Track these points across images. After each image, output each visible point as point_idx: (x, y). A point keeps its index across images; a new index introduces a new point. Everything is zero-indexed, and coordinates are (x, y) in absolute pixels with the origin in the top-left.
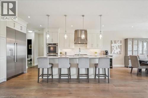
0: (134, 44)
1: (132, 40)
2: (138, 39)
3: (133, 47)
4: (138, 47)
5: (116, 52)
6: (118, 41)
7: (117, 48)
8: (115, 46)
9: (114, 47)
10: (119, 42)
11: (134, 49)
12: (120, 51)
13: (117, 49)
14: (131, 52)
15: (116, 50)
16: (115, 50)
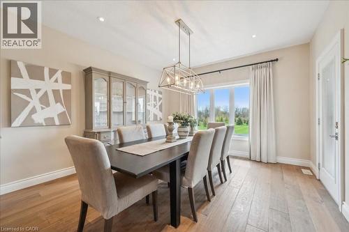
0: (113, 91)
1: (107, 78)
2: (125, 79)
3: (109, 101)
4: (124, 102)
5: (39, 118)
6: (53, 72)
7: (44, 101)
8: (38, 90)
9: (27, 92)
10: (58, 75)
11: (114, 109)
12: (61, 115)
13: (48, 105)
14: (106, 116)
15: (38, 106)
16: (33, 111)
